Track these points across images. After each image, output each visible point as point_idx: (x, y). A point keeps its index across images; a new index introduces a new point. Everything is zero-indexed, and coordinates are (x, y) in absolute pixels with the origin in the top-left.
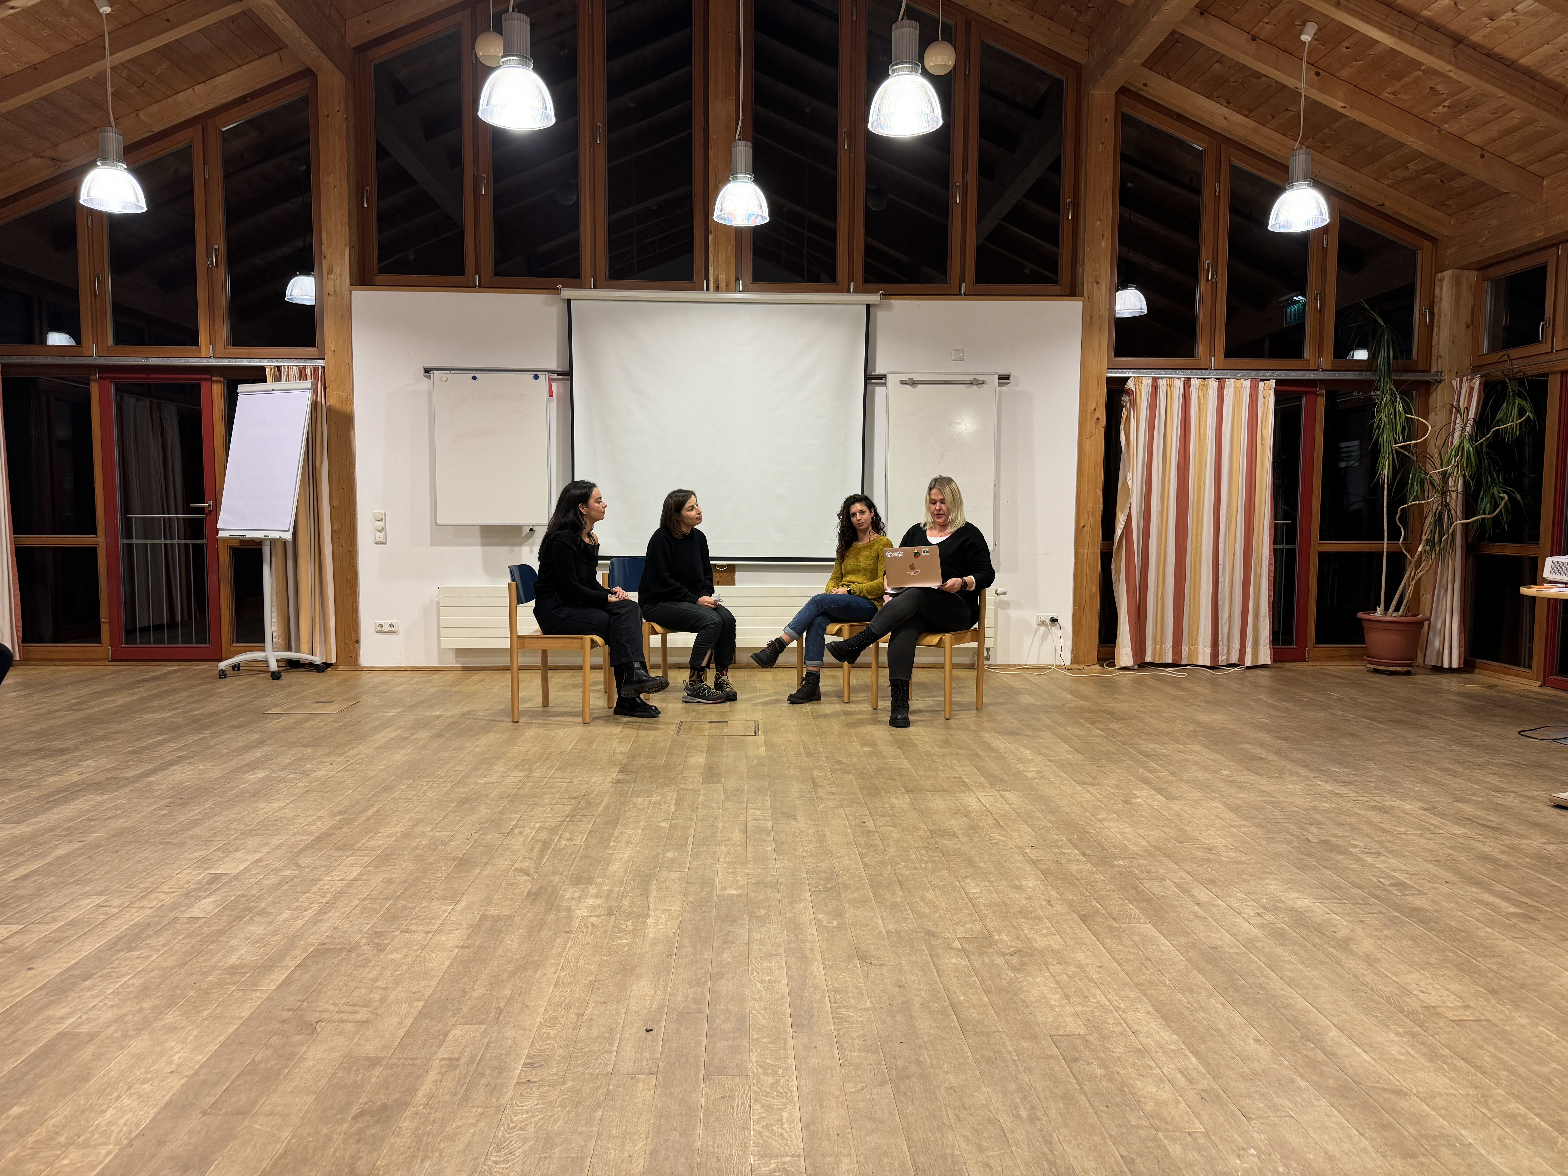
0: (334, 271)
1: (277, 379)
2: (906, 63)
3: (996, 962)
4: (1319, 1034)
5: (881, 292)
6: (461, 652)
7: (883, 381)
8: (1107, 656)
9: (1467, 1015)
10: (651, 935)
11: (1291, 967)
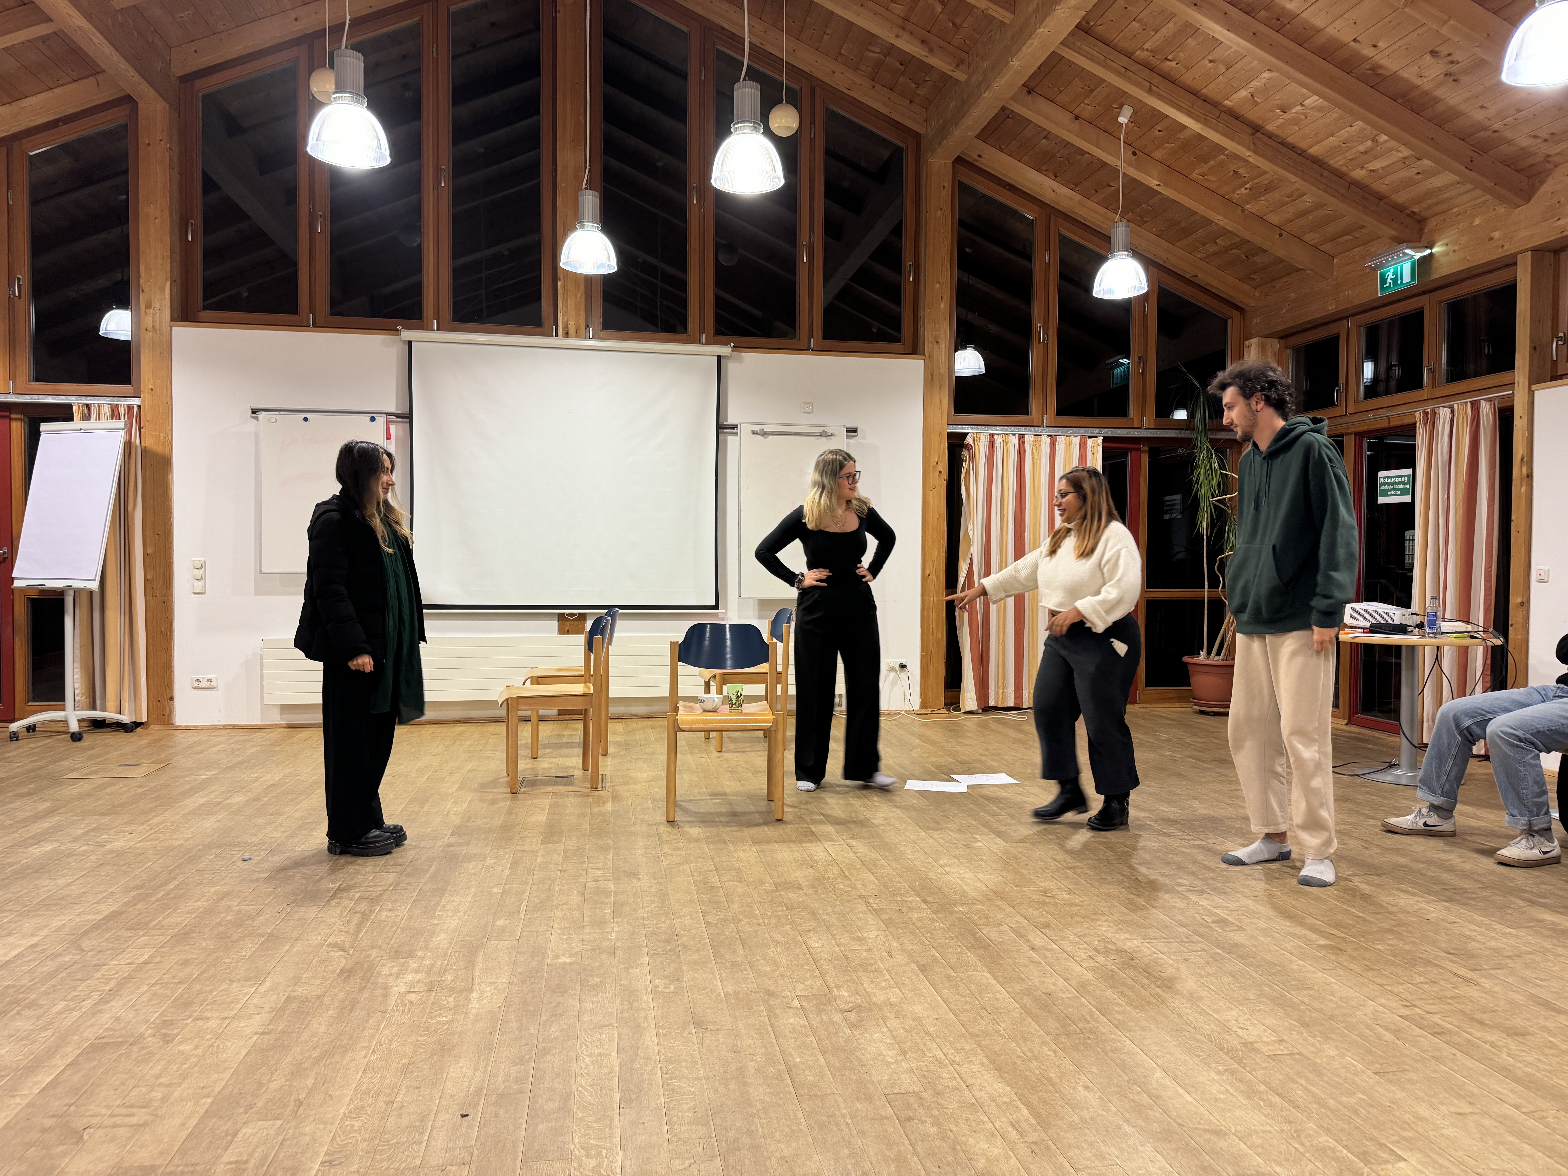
0: (153, 306)
1: (86, 417)
2: (748, 122)
3: (834, 1020)
4: (1145, 1077)
5: (732, 344)
6: (286, 708)
7: (734, 431)
8: (953, 702)
9: (1282, 1049)
10: (474, 1011)
11: (1121, 1009)
